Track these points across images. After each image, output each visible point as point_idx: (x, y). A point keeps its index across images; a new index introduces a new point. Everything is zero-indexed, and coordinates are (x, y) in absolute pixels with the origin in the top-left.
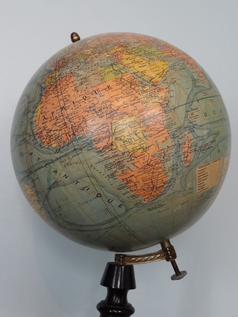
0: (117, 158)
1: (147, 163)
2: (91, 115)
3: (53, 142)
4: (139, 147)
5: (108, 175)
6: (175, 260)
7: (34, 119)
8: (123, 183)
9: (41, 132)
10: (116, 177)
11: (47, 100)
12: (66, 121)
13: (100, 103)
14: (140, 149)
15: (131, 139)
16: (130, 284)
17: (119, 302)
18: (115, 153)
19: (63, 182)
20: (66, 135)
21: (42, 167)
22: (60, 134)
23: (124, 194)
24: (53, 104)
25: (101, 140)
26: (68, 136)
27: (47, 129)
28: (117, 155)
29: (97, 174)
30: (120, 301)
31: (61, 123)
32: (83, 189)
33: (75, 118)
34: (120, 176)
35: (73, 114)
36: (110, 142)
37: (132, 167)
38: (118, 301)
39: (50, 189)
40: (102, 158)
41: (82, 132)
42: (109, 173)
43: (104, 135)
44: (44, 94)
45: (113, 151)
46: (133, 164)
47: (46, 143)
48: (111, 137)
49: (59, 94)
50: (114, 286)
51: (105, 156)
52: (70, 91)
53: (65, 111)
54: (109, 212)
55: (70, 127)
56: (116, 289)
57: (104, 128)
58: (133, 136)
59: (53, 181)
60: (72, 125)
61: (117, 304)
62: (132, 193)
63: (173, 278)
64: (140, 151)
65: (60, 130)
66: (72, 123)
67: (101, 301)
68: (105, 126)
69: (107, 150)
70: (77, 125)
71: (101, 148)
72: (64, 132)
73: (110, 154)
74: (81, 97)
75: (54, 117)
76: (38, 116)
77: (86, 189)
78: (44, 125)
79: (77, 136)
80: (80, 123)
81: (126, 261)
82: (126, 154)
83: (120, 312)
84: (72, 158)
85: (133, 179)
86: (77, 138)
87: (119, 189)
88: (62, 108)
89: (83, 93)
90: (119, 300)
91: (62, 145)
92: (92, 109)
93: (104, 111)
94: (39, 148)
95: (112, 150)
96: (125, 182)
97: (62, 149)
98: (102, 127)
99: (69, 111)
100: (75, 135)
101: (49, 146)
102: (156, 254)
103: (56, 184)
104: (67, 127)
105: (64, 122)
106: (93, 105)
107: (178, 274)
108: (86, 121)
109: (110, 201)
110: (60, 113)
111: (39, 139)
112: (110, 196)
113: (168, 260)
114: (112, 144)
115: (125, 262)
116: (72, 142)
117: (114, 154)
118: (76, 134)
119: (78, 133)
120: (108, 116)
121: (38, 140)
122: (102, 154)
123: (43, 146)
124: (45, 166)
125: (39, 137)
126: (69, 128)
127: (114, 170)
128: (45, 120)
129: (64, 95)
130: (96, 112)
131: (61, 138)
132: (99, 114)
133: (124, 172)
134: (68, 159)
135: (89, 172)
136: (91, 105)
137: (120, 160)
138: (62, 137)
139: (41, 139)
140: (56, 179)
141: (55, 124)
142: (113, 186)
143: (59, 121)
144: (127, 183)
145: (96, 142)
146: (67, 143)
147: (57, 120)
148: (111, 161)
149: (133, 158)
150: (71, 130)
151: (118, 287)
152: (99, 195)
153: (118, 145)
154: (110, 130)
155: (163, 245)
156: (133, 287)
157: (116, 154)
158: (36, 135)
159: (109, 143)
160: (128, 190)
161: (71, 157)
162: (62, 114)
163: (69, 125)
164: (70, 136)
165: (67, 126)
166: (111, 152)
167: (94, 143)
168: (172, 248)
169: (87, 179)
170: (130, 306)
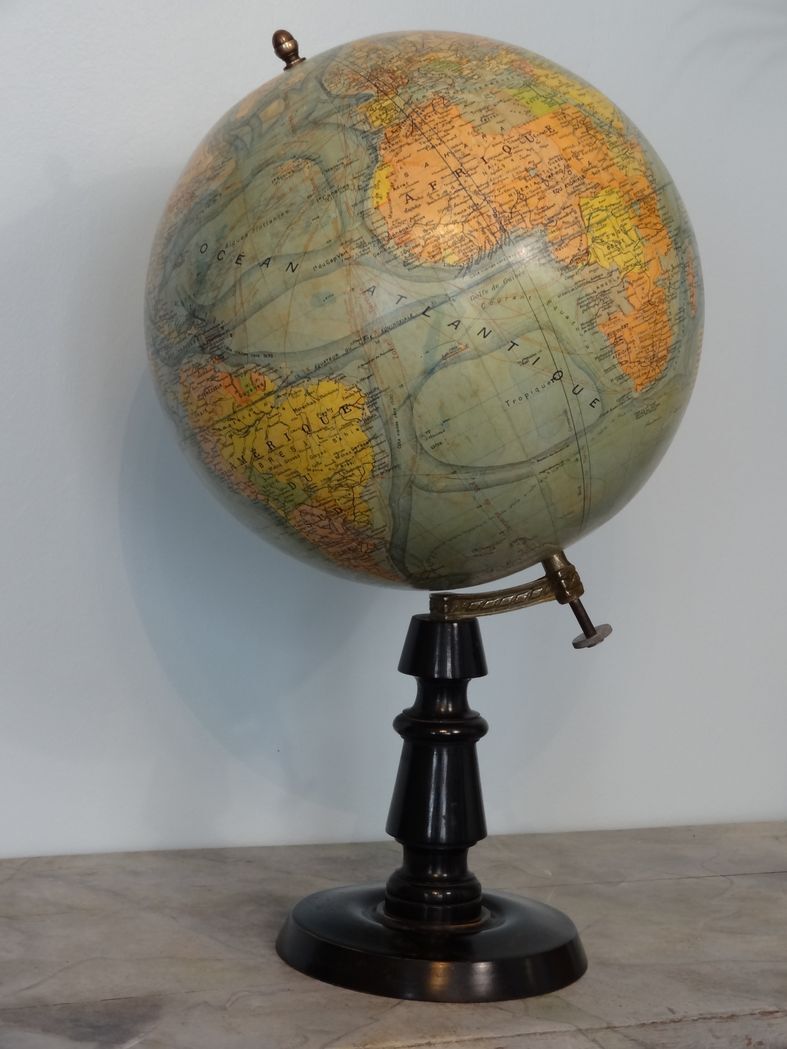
0: (599, 283)
1: (647, 299)
2: (534, 187)
3: (450, 251)
4: (633, 262)
5: (582, 324)
6: (581, 598)
7: (370, 204)
8: (608, 343)
9: (406, 232)
10: (597, 329)
11: (400, 157)
12: (478, 200)
13: (546, 160)
14: (635, 265)
15: (620, 243)
16: (475, 664)
17: (450, 709)
18: (595, 271)
19: (476, 349)
20: (484, 233)
21: (412, 318)
22: (466, 232)
23: (606, 371)
24: (427, 165)
25: (566, 242)
26: (488, 233)
27: (424, 221)
28: (599, 277)
29: (559, 322)
30: (453, 707)
31: (464, 206)
32: (524, 362)
33: (497, 193)
34: (604, 325)
35: (491, 184)
36: (583, 247)
37: (626, 307)
38: (448, 707)
39: (429, 372)
40: (570, 283)
41: (523, 225)
42: (585, 318)
43: (570, 231)
44: (383, 146)
45: (592, 267)
46: (627, 298)
47: (425, 255)
48: (584, 236)
49: (435, 142)
50: (438, 673)
51: (577, 278)
52: (462, 134)
53: (469, 179)
54: (568, 420)
55: (491, 213)
56: (443, 680)
57: (567, 215)
58: (622, 235)
59: (444, 350)
60: (494, 209)
61: (447, 715)
62: (620, 370)
63: (577, 645)
64: (637, 269)
65: (467, 221)
66: (494, 205)
67: (404, 711)
68: (568, 210)
69: (580, 265)
70: (505, 207)
71: (568, 261)
72: (476, 226)
73: (586, 273)
74: (499, 149)
75: (441, 193)
76: (384, 195)
77: (532, 360)
78: (411, 214)
79: (512, 232)
80: (513, 203)
81: (456, 610)
82: (615, 275)
83: (456, 732)
84: (503, 287)
85: (626, 334)
86: (512, 237)
87: (599, 358)
88: (457, 173)
89: (499, 139)
90: (450, 705)
91: (475, 257)
92: (532, 173)
93: (558, 177)
94: (404, 271)
95: (588, 264)
96: (612, 340)
97: (474, 267)
98: (563, 214)
99: (479, 179)
100: (505, 230)
101: (436, 262)
102: (531, 587)
103: (454, 355)
104: (482, 214)
105: (470, 203)
106: (531, 166)
107: (590, 634)
108: (526, 200)
109: (577, 390)
110: (456, 185)
111: (401, 250)
112: (580, 376)
113: (562, 599)
114: (588, 253)
115: (456, 613)
116: (501, 247)
117: (593, 275)
118: (509, 228)
119: (514, 226)
120: (570, 189)
121: (398, 252)
122: (571, 274)
123: (417, 263)
124: (424, 313)
125: (398, 244)
126: (489, 216)
127: (593, 311)
128: (412, 204)
129: (451, 144)
130: (543, 181)
131: (470, 241)
132: (551, 184)
133: (612, 316)
134: (494, 288)
135: (543, 318)
136: (528, 166)
137: (606, 288)
138: (472, 238)
139: (407, 249)
140: (454, 344)
141: (448, 208)
142: (590, 350)
143: (457, 201)
144: (615, 344)
145: (556, 246)
146: (487, 252)
147: (451, 199)
148: (589, 289)
149: (626, 285)
150: (494, 220)
151: (449, 675)
152: (558, 376)
153: (600, 253)
154: (580, 219)
155: (548, 564)
156: (480, 670)
157: (598, 273)
158: (388, 240)
159: (582, 249)
160: (615, 361)
161: (500, 283)
162: (460, 184)
163: (488, 210)
164: (493, 234)
165: (482, 211)
166: (587, 269)
167: (551, 249)
168: (570, 572)
169: (537, 335)
170: (477, 717)
